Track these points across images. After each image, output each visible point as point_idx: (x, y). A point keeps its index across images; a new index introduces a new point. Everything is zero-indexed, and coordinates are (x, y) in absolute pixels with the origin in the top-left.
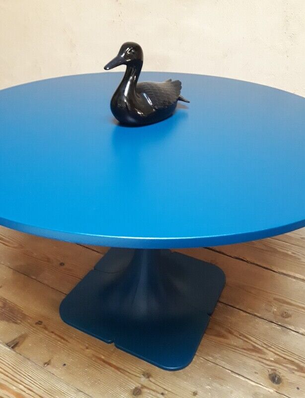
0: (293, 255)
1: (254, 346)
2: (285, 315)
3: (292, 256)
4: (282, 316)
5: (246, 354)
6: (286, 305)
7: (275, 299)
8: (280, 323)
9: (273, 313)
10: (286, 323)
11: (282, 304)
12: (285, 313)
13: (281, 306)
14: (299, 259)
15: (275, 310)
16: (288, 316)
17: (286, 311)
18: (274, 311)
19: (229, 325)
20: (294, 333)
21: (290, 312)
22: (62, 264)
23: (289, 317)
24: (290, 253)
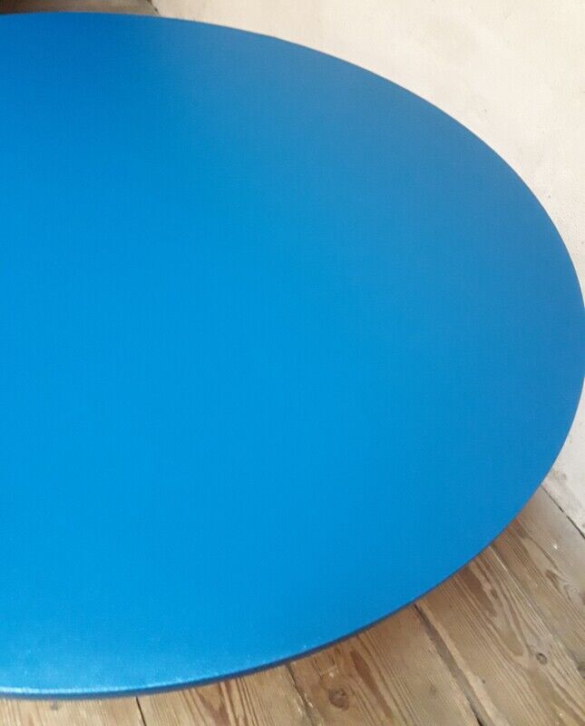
0: (491, 598)
1: (223, 708)
2: (339, 699)
5: (195, 710)
7: (355, 655)
8: (311, 705)
9: (321, 678)
10: (324, 713)
11: (355, 672)
12: (344, 694)
13: (351, 676)
15: (331, 675)
16: (342, 705)
17: (349, 693)
18: (328, 674)
21: (353, 700)
24: (487, 587)
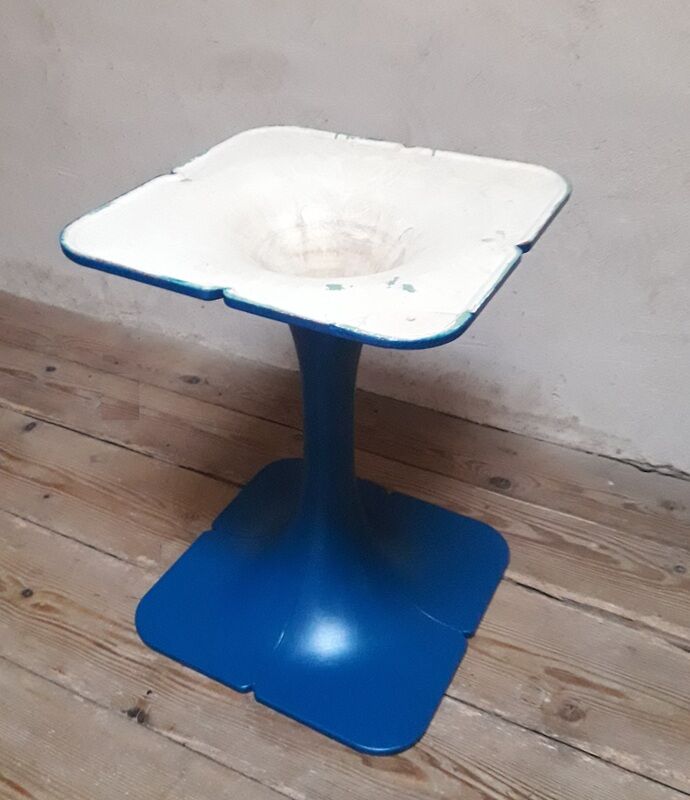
3: (599, 554)
4: (562, 714)
6: (574, 687)
14: (616, 562)
19: (431, 744)
20: (588, 759)
22: (27, 593)
23: (579, 718)
